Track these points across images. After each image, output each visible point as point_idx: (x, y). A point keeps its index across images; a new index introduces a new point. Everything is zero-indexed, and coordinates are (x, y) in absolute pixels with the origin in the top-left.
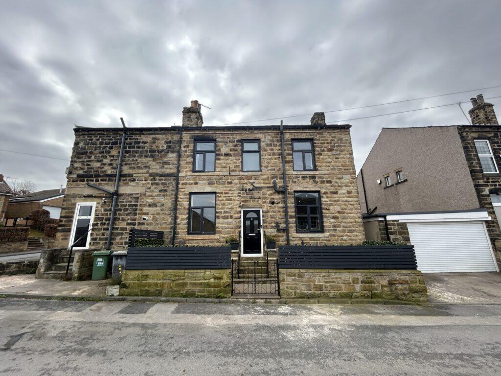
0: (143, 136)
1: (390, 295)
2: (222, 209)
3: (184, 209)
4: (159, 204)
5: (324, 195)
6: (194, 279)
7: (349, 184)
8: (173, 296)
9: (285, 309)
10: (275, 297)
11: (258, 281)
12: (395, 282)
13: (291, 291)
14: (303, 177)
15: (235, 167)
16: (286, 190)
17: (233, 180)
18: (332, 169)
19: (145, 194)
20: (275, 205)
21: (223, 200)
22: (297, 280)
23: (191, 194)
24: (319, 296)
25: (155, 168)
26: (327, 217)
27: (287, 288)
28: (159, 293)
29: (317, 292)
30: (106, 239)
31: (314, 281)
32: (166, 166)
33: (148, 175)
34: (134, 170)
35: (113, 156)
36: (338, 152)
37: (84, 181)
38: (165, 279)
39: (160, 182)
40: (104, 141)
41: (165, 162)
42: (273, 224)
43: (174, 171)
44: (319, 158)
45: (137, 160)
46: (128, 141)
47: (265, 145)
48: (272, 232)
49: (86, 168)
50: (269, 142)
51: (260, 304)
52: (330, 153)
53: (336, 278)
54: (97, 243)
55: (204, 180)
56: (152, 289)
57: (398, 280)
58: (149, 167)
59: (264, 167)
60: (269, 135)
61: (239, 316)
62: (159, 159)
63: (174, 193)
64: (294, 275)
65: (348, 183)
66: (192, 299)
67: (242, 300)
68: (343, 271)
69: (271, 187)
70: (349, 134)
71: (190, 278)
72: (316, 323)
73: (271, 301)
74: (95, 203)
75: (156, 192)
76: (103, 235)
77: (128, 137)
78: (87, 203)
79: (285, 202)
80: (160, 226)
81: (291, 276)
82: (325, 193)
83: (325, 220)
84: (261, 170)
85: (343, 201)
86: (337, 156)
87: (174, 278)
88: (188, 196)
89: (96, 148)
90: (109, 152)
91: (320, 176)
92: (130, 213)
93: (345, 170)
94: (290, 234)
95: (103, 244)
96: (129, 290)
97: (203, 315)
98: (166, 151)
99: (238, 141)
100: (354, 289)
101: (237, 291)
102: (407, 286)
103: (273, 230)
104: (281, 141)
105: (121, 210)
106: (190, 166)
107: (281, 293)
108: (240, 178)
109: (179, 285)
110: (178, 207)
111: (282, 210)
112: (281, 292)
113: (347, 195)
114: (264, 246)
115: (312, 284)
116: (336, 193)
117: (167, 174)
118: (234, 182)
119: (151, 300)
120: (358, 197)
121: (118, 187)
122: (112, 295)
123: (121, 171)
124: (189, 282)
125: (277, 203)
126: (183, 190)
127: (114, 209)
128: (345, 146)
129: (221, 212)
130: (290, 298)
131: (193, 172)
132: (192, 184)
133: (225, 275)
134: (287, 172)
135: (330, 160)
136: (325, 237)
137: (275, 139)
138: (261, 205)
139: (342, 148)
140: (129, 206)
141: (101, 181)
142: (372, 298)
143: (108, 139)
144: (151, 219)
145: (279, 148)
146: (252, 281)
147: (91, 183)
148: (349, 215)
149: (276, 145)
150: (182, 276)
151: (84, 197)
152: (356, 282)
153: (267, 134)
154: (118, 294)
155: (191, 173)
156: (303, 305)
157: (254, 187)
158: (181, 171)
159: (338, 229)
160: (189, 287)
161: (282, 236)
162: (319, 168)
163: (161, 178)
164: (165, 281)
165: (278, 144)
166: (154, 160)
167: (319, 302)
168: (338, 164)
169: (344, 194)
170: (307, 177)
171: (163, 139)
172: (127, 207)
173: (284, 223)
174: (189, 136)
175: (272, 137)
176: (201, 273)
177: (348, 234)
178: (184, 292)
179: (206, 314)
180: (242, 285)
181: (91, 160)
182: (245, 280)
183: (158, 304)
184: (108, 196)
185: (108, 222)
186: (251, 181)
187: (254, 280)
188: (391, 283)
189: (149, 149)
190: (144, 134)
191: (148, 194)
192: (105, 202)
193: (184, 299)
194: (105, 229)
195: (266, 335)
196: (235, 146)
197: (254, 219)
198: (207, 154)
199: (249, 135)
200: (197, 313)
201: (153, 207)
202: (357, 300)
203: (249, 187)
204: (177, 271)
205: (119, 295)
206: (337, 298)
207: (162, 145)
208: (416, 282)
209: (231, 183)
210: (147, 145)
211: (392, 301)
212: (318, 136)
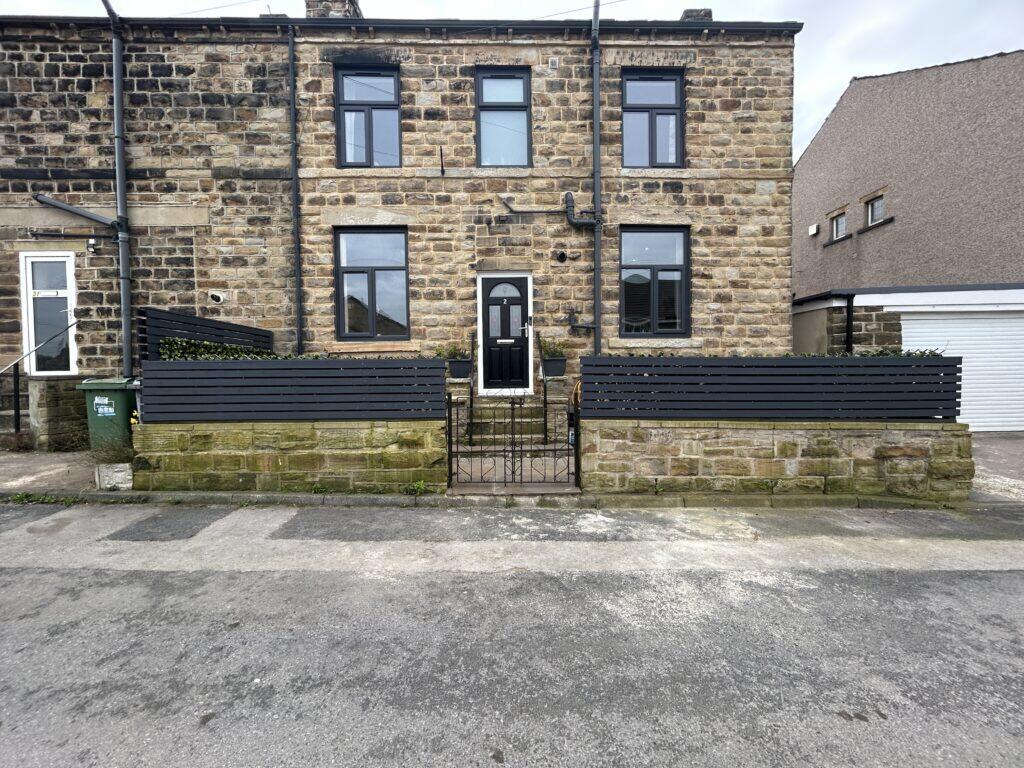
0: (177, 50)
1: (874, 485)
2: (424, 272)
3: (323, 272)
4: (251, 260)
5: (698, 238)
6: (342, 445)
7: (771, 209)
8: (288, 489)
9: (594, 522)
10: (567, 490)
11: (521, 451)
12: (894, 454)
13: (610, 475)
14: (646, 186)
15: (457, 152)
16: (601, 221)
17: (453, 191)
18: (728, 165)
19: (208, 231)
20: (567, 262)
21: (426, 249)
22: (630, 447)
23: (338, 230)
24: (686, 488)
25: (228, 152)
26: (702, 297)
27: (601, 467)
28: (248, 483)
29: (682, 479)
30: (120, 351)
31: (676, 450)
32: (258, 148)
33: (208, 172)
34: (166, 158)
35: (96, 113)
36: (752, 113)
37: (24, 189)
38: (258, 447)
39: (248, 196)
40: (60, 64)
41: (256, 136)
42: (561, 315)
43: (283, 162)
44: (695, 130)
45: (169, 127)
46: (132, 65)
47: (544, 88)
48: (556, 334)
49: (23, 149)
50: (554, 77)
51: (527, 507)
52: (729, 116)
53: (737, 443)
54: (96, 359)
55: (370, 191)
56: (225, 473)
57: (901, 449)
58: (208, 148)
59: (541, 153)
60: (556, 53)
61: (467, 545)
62: (236, 126)
63: (289, 227)
64: (623, 436)
65: (768, 205)
66: (338, 497)
67: (476, 499)
68: (757, 424)
69: (558, 213)
70: (791, 54)
71: (331, 444)
72: (696, 567)
73: (555, 502)
74: (72, 254)
75: (240, 225)
76: (110, 339)
77: (130, 50)
78: (51, 254)
79: (594, 256)
80: (260, 318)
81: (615, 438)
82: (704, 232)
83: (696, 304)
84: (531, 164)
85: (749, 255)
86: (748, 125)
87: (284, 444)
88: (329, 237)
89: (39, 86)
90: (82, 101)
91: (694, 182)
92: (175, 282)
93: (764, 165)
94: (603, 341)
95: (113, 363)
96: (159, 475)
97: (360, 545)
98: (253, 99)
99: (465, 71)
100: (782, 470)
101: (463, 476)
102: (922, 463)
103: (559, 330)
104: (591, 75)
105: (147, 274)
106: (327, 147)
107: (584, 481)
108: (473, 185)
109: (300, 462)
110: (306, 266)
111: (584, 277)
112: (585, 477)
113: (761, 239)
114: (536, 370)
115: (669, 458)
116: (732, 232)
117: (266, 171)
118: (454, 196)
119: (224, 501)
120: (788, 243)
121: (126, 207)
122: (114, 489)
123: (127, 161)
124: (327, 452)
125: (574, 259)
126: (313, 219)
127: (126, 270)
128: (773, 93)
129: (423, 282)
130: (608, 493)
131: (338, 168)
132: (336, 202)
133: (428, 434)
134: (605, 171)
135: (725, 136)
136: (692, 347)
137: (573, 67)
138: (529, 263)
139: (764, 101)
140: (169, 262)
141: (75, 189)
142: (824, 492)
143: (72, 58)
144: (236, 298)
145: (583, 95)
146: (504, 451)
147: (48, 195)
148: (760, 291)
149: (575, 88)
150: (308, 439)
151: (35, 235)
152: (789, 453)
153: (550, 50)
154: (130, 485)
155: (334, 171)
156: (643, 511)
157: (512, 211)
158: (302, 163)
159: (727, 327)
160: (328, 467)
161: (584, 345)
162: (695, 161)
163: (249, 183)
164: (260, 451)
165: (583, 82)
166: (221, 129)
167: (685, 504)
168: (746, 149)
169: (753, 235)
170: (658, 186)
171: (240, 60)
172: (164, 266)
173: (588, 312)
174: (317, 52)
175: (567, 62)
176: (362, 430)
177: (750, 340)
178: (317, 479)
179: (371, 539)
180: (476, 461)
181: (33, 126)
182: (484, 448)
183: (242, 510)
184: (104, 233)
185: (116, 306)
186: (504, 195)
187: (509, 448)
188: (881, 456)
189: (200, 93)
190: (177, 42)
191: (216, 229)
192: (97, 252)
193: (315, 496)
194: (111, 325)
195: (547, 608)
196: (457, 87)
197: (513, 301)
198: (376, 113)
199: (497, 54)
200: (343, 538)
201: (235, 266)
202: (788, 497)
203: (496, 211)
204: (293, 425)
205: (133, 488)
206: (735, 493)
207: (237, 78)
208: (949, 453)
209: (447, 200)
210: (193, 78)
211: (878, 499)
212: (699, 59)
